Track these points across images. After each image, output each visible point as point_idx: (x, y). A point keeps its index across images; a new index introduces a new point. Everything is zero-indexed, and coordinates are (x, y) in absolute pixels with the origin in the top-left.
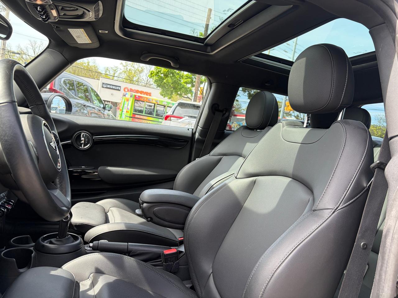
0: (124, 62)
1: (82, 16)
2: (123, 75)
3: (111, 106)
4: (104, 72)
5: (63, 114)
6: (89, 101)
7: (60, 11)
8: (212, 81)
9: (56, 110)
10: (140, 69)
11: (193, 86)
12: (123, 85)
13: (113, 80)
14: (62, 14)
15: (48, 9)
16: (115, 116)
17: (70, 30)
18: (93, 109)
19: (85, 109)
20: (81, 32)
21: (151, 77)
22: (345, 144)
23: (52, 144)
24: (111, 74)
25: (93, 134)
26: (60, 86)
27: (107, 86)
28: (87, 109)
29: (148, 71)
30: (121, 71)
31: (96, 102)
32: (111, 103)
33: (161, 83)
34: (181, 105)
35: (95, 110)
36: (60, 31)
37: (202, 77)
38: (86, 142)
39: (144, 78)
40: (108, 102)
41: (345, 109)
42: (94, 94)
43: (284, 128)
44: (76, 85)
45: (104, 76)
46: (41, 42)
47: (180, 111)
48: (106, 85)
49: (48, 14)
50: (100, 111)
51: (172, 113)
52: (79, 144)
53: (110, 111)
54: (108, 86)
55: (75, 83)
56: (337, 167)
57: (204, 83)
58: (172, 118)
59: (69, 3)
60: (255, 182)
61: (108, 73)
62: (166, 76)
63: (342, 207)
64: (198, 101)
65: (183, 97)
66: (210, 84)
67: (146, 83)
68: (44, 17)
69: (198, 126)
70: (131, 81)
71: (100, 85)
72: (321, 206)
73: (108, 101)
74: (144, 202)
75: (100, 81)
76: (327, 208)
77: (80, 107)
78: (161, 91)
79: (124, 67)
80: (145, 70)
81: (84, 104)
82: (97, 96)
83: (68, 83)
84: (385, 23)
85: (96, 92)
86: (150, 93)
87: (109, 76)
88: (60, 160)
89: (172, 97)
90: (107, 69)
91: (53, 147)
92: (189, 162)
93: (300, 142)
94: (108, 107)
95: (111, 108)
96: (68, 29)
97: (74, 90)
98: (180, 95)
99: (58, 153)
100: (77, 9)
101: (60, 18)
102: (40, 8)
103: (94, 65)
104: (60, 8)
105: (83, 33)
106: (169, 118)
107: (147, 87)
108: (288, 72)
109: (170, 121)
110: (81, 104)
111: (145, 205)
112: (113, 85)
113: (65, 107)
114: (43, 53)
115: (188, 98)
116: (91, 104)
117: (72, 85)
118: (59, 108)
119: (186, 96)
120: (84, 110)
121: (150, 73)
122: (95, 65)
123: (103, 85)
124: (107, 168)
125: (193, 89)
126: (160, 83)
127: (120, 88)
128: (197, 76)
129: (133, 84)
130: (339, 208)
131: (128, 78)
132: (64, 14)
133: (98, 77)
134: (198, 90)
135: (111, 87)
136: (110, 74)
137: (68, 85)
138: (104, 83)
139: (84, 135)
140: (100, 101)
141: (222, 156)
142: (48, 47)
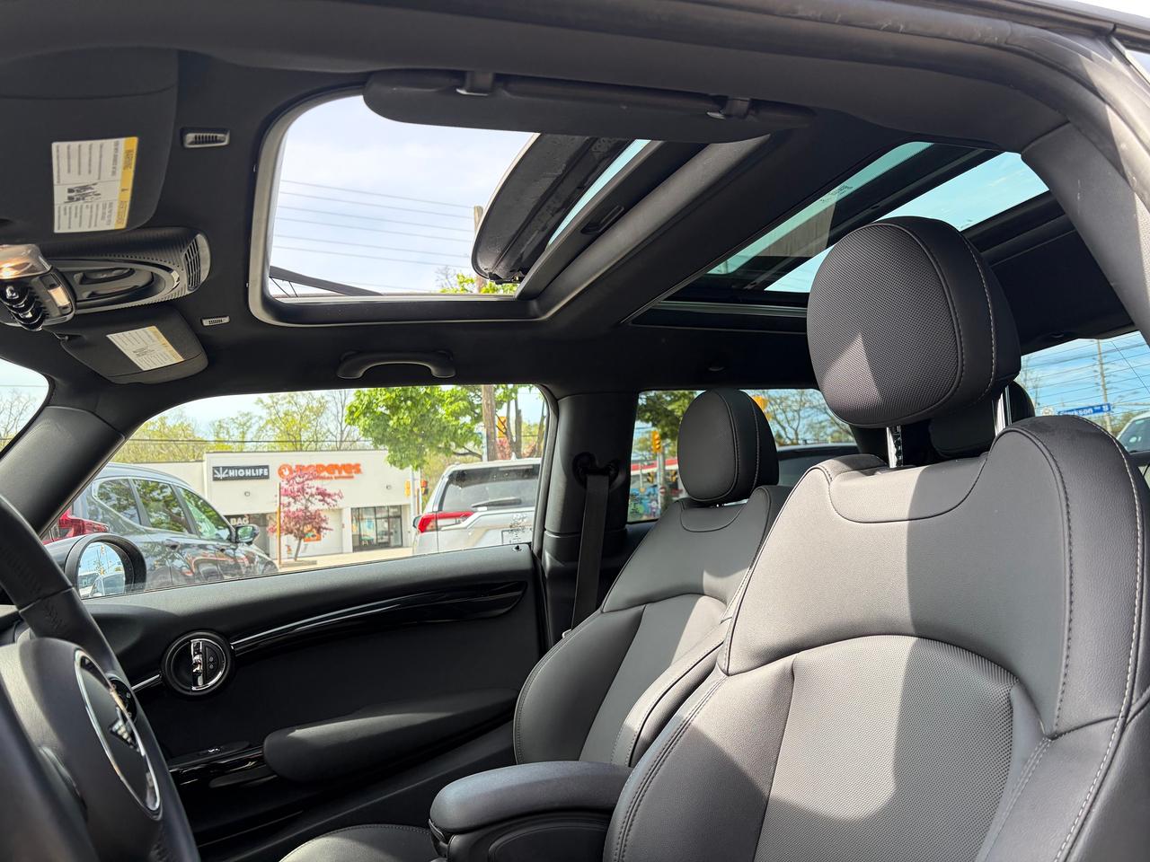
0: (266, 397)
1: (149, 289)
2: (270, 433)
3: (254, 529)
4: (212, 438)
5: (122, 595)
6: (184, 530)
7: (77, 288)
8: (557, 394)
9: (92, 583)
10: (315, 404)
11: (477, 419)
12: (274, 461)
13: (241, 452)
14: (85, 295)
15: (40, 290)
16: (268, 555)
17: (113, 337)
18: (202, 551)
19: (177, 555)
20: (149, 336)
21: (353, 421)
22: (1066, 492)
23: (119, 729)
24: (234, 439)
25: (227, 636)
26: (91, 503)
27: (227, 473)
28: (181, 554)
29: (340, 406)
30: (261, 422)
31: (206, 527)
32: (246, 518)
33: (385, 430)
34: (461, 478)
35: (207, 552)
36: (83, 346)
37: (495, 390)
38: (211, 666)
39: (332, 426)
40: (239, 519)
41: (1007, 389)
42: (197, 506)
43: (832, 483)
44: (139, 491)
45: (213, 448)
46: (14, 391)
47: (459, 496)
48: (223, 471)
49: (41, 303)
50: (222, 550)
51: (436, 509)
52: (190, 679)
53: (253, 546)
54: (232, 473)
55: (135, 487)
56: (1071, 571)
57: (505, 405)
58: (440, 522)
59: (104, 257)
60: (792, 674)
61: (223, 436)
62: (394, 408)
63: (1142, 701)
64: (499, 455)
65: (455, 453)
66: (552, 402)
67: (339, 439)
68: (30, 315)
69: (545, 529)
70: (296, 445)
71: (207, 475)
72: (1072, 715)
73: (236, 517)
74: (448, 834)
75: (205, 463)
76: (1095, 717)
77: (160, 554)
78: (387, 453)
79: (268, 411)
80: (331, 405)
81: (172, 544)
82: (205, 507)
83: (113, 489)
84: (1068, 122)
85: (200, 498)
86: (358, 465)
87: (230, 444)
88: (152, 775)
89: (424, 461)
90: (221, 426)
91: (125, 736)
92: (543, 650)
93: (906, 517)
94: (244, 532)
95: (254, 535)
96: (108, 336)
97: (135, 505)
98: (447, 450)
99: (143, 753)
100: (132, 272)
101: (77, 308)
102: (12, 292)
103: (180, 422)
104: (77, 277)
105: (156, 339)
106: (432, 524)
107: (346, 450)
108: (801, 324)
109: (435, 533)
110: (162, 544)
111: (456, 841)
112: (244, 468)
113: (122, 566)
114: (34, 424)
115: (471, 453)
116: (193, 536)
117: (123, 494)
118: (102, 576)
119: (461, 451)
120: (173, 558)
121: (346, 412)
122: (182, 423)
123: (214, 473)
124: (291, 734)
125: (480, 428)
126: (382, 434)
127: (266, 470)
128: (483, 390)
129: (301, 450)
130: (1134, 709)
131: (284, 438)
132: (93, 296)
133: (196, 454)
134: (494, 426)
135: (241, 473)
136: (230, 437)
137: (114, 496)
138: (217, 468)
139: (198, 644)
140: (219, 521)
141: (643, 607)
142: (47, 403)
